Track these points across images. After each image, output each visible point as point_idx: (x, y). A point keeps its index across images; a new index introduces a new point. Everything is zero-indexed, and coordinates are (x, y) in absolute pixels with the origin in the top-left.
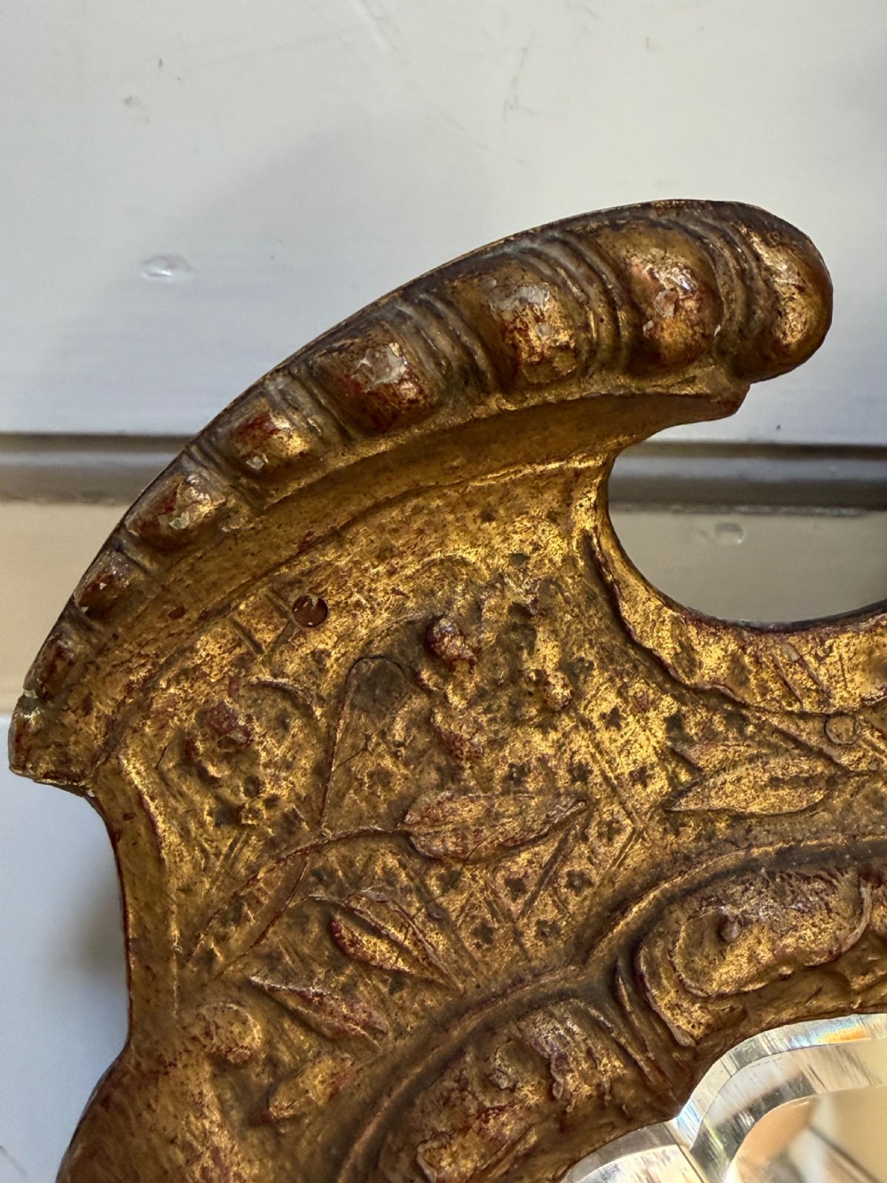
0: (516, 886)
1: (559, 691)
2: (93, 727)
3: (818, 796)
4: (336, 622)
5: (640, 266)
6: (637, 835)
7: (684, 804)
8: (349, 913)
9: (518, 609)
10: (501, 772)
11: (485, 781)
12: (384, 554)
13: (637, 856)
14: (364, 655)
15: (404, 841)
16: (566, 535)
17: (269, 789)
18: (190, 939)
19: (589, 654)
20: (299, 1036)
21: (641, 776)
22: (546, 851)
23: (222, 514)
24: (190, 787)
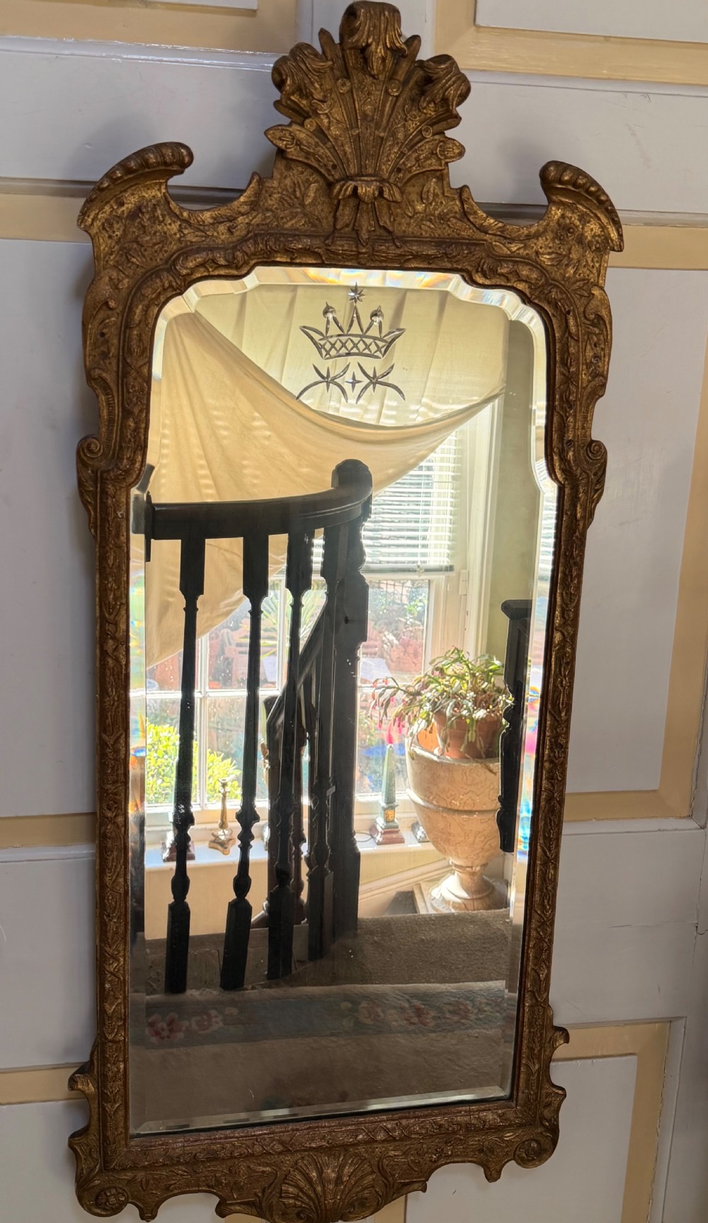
0: (156, 252)
1: (161, 219)
2: (90, 220)
3: (204, 239)
4: (126, 206)
5: (164, 151)
6: (175, 244)
7: (182, 239)
8: (130, 255)
9: (154, 205)
10: (153, 232)
11: (150, 233)
12: (133, 194)
13: (175, 248)
14: (130, 212)
15: (138, 243)
16: (161, 193)
17: (117, 233)
18: (104, 258)
19: (165, 213)
20: (122, 275)
21: (175, 234)
22: (160, 245)
23: (109, 185)
24: (104, 232)
